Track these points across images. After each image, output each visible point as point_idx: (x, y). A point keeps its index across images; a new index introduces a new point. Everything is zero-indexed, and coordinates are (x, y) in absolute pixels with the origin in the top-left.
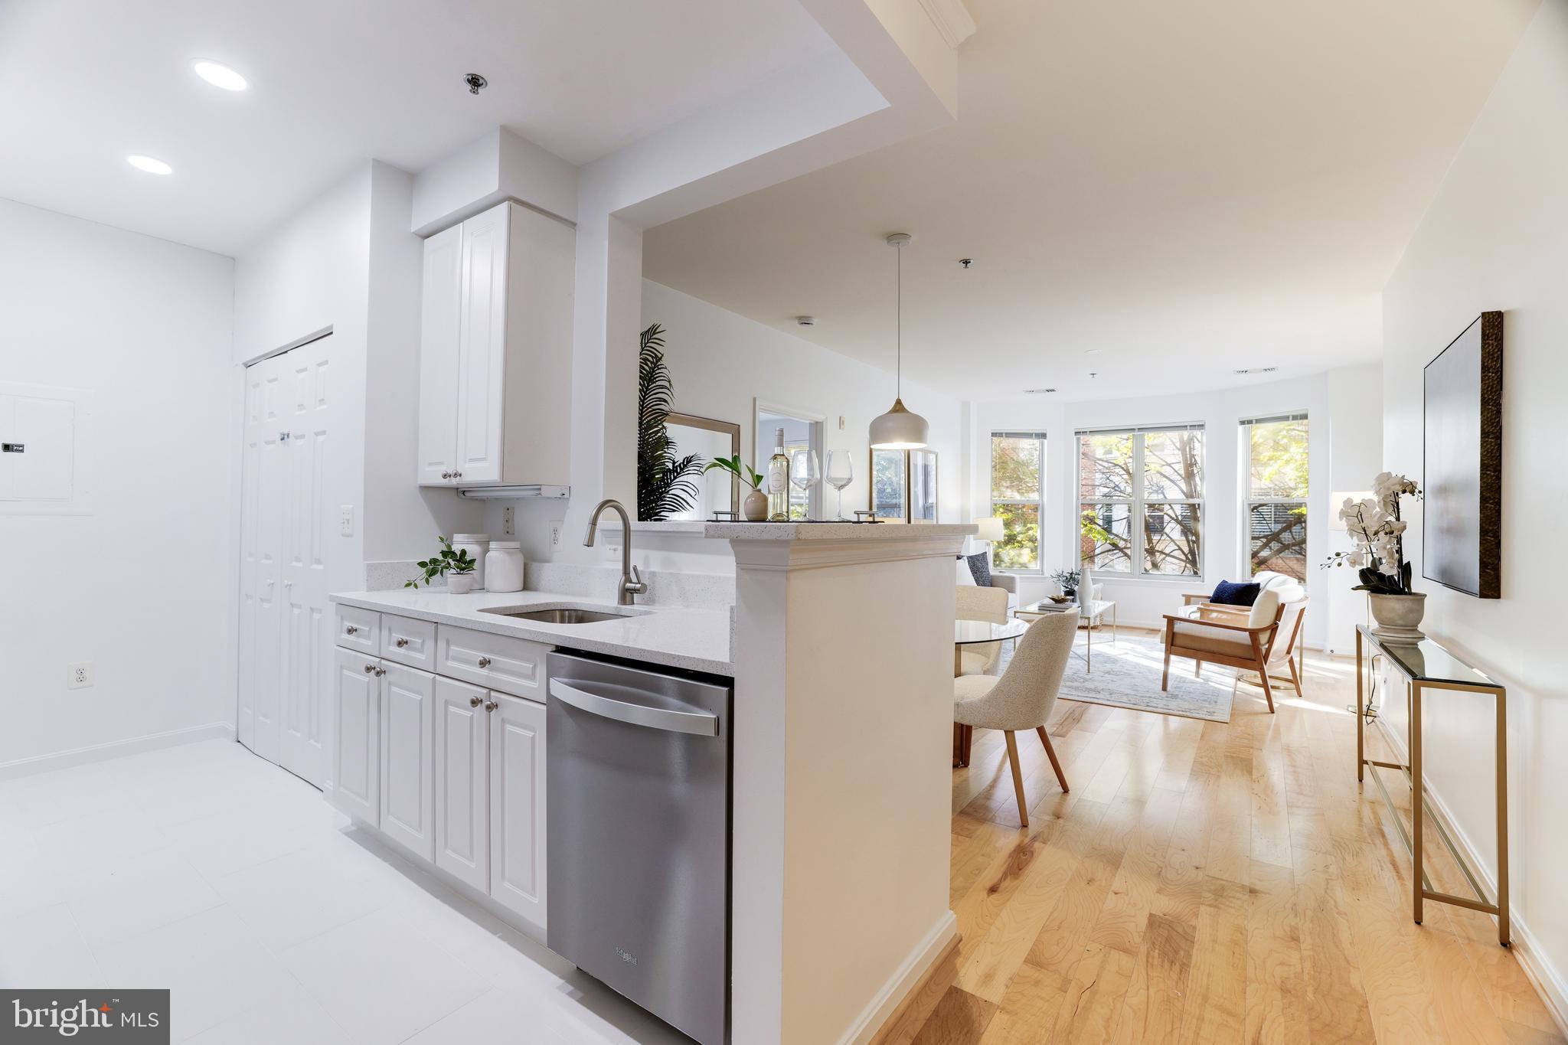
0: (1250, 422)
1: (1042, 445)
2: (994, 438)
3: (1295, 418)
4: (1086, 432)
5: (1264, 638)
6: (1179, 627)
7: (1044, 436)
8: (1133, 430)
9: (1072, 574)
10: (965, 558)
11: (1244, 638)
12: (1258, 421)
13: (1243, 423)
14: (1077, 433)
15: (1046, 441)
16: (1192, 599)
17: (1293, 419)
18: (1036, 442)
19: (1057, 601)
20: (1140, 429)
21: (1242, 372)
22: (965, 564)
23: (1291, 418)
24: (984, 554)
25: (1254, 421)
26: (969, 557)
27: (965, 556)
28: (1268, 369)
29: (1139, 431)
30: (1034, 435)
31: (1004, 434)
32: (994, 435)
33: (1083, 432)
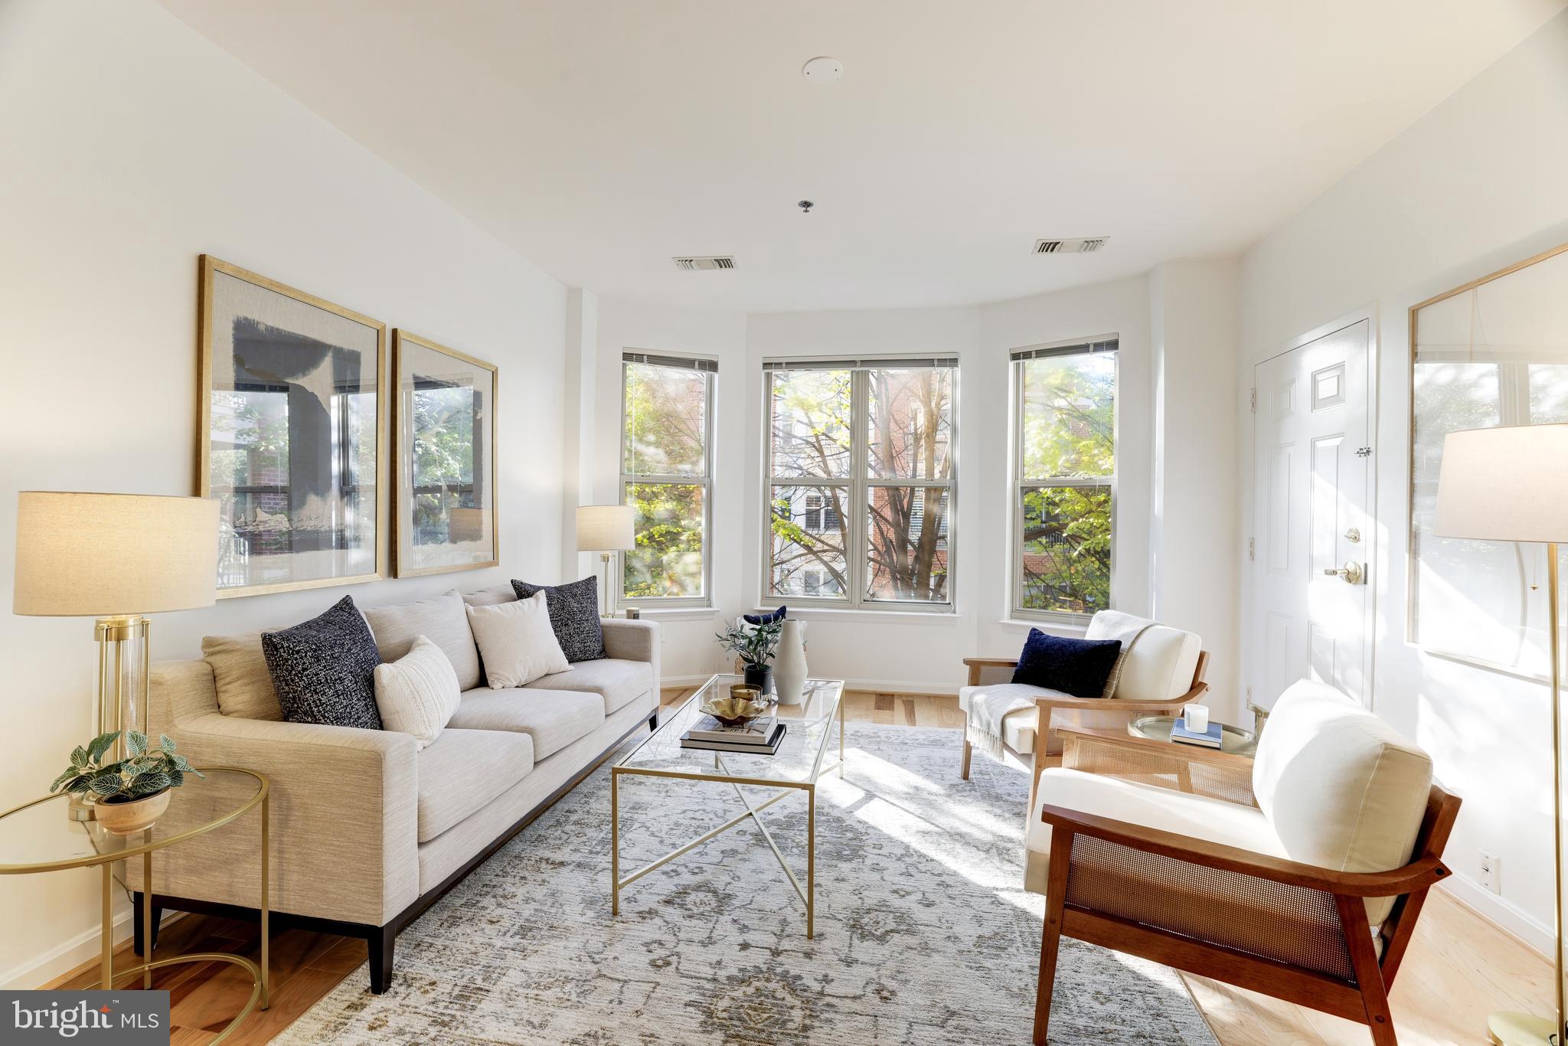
1: (710, 383)
2: (628, 363)
3: (1099, 347)
4: (781, 363)
5: (1378, 909)
6: (1085, 849)
7: (712, 366)
8: (853, 363)
10: (541, 596)
11: (1310, 906)
12: (1042, 353)
13: (1015, 357)
14: (766, 365)
15: (716, 376)
16: (984, 668)
17: (1094, 351)
18: (702, 375)
19: (733, 720)
20: (864, 363)
21: (1049, 247)
22: (538, 608)
23: (1092, 348)
24: (594, 578)
25: (1034, 354)
26: (549, 591)
27: (539, 588)
28: (1091, 244)
29: (860, 366)
30: (697, 363)
31: (645, 357)
32: (628, 357)
33: (775, 364)
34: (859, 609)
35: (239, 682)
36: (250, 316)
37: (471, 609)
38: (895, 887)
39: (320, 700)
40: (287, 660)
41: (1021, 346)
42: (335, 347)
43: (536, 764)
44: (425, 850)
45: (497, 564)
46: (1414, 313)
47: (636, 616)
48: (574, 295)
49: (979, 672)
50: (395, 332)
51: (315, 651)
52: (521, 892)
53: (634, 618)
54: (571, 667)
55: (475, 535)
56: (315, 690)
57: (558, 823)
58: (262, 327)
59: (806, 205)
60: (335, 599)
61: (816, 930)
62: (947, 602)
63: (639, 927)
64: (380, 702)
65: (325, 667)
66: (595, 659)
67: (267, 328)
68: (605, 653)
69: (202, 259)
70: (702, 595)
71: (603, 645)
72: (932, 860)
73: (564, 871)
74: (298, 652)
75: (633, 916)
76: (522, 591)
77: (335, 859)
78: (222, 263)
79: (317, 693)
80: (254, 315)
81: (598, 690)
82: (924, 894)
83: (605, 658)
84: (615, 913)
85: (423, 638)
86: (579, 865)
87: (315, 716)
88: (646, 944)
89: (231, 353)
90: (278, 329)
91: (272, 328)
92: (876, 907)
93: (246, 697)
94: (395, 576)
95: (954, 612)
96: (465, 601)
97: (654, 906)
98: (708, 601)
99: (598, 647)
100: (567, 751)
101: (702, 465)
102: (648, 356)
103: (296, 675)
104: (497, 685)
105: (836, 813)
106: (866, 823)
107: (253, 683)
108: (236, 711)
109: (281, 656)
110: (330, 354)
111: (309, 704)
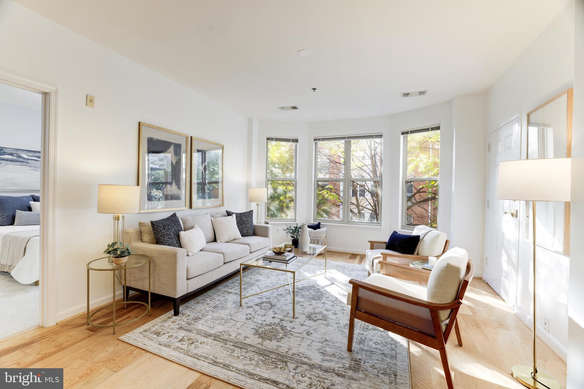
0: (407, 133)
1: (296, 146)
2: (269, 141)
3: (433, 129)
4: (320, 139)
6: (362, 293)
7: (296, 141)
8: (344, 138)
9: (296, 228)
10: (234, 215)
11: (425, 313)
12: (412, 132)
13: (403, 133)
14: (315, 140)
15: (298, 144)
16: (375, 244)
17: (431, 130)
18: (294, 144)
19: (279, 253)
20: (348, 138)
21: (407, 95)
22: (233, 219)
23: (430, 129)
24: (252, 210)
25: (409, 132)
26: (237, 214)
27: (234, 213)
28: (422, 93)
29: (348, 139)
30: (291, 140)
31: (274, 139)
32: (268, 139)
33: (318, 139)
34: (347, 224)
35: (147, 234)
36: (151, 137)
37: (212, 218)
38: (327, 309)
39: (165, 239)
40: (156, 228)
41: (405, 130)
42: (174, 143)
43: (224, 263)
44: (189, 281)
45: (224, 206)
46: (528, 115)
47: (267, 223)
48: (250, 120)
49: (373, 245)
50: (191, 137)
51: (164, 226)
52: (217, 298)
53: (267, 224)
54: (242, 237)
55: (216, 197)
56: (163, 237)
57: (233, 283)
58: (154, 139)
59: (314, 89)
60: (171, 214)
61: (296, 316)
62: (379, 222)
63: (246, 310)
64: (181, 241)
65: (166, 231)
66: (251, 236)
67: (156, 139)
68: (254, 234)
69: (139, 123)
70: (293, 218)
71: (254, 232)
72: (343, 303)
73: (231, 294)
74: (159, 226)
75: (246, 307)
76: (229, 214)
77: (166, 280)
78: (144, 123)
79: (164, 237)
80: (152, 136)
81: (248, 244)
82: (335, 311)
83: (254, 236)
84: (241, 306)
85: (196, 226)
86: (235, 293)
87: (163, 243)
88: (246, 314)
89: (147, 147)
90: (159, 140)
91: (157, 139)
92: (318, 313)
93: (148, 238)
94: (191, 208)
95: (381, 226)
96: (211, 216)
97: (252, 305)
98: (295, 220)
99: (252, 232)
100: (235, 261)
101: (293, 174)
102: (275, 138)
103: (159, 232)
104: (219, 241)
105: (318, 287)
106: (327, 291)
107: (150, 234)
108: (146, 241)
109: (155, 227)
110: (173, 145)
111: (162, 240)
